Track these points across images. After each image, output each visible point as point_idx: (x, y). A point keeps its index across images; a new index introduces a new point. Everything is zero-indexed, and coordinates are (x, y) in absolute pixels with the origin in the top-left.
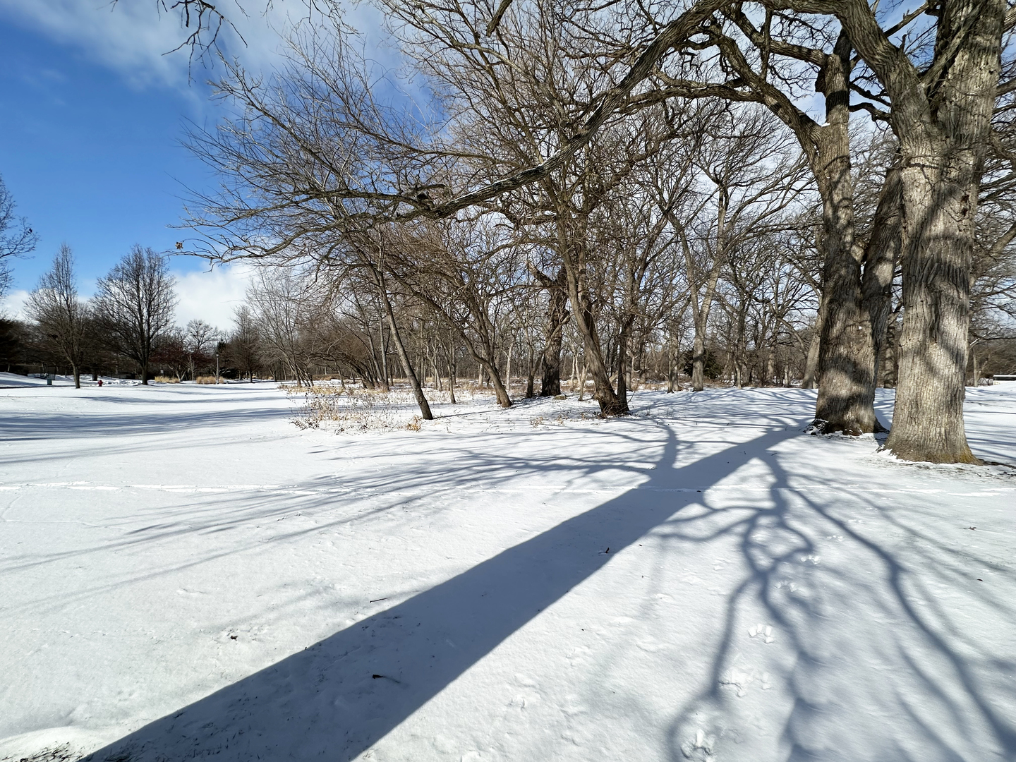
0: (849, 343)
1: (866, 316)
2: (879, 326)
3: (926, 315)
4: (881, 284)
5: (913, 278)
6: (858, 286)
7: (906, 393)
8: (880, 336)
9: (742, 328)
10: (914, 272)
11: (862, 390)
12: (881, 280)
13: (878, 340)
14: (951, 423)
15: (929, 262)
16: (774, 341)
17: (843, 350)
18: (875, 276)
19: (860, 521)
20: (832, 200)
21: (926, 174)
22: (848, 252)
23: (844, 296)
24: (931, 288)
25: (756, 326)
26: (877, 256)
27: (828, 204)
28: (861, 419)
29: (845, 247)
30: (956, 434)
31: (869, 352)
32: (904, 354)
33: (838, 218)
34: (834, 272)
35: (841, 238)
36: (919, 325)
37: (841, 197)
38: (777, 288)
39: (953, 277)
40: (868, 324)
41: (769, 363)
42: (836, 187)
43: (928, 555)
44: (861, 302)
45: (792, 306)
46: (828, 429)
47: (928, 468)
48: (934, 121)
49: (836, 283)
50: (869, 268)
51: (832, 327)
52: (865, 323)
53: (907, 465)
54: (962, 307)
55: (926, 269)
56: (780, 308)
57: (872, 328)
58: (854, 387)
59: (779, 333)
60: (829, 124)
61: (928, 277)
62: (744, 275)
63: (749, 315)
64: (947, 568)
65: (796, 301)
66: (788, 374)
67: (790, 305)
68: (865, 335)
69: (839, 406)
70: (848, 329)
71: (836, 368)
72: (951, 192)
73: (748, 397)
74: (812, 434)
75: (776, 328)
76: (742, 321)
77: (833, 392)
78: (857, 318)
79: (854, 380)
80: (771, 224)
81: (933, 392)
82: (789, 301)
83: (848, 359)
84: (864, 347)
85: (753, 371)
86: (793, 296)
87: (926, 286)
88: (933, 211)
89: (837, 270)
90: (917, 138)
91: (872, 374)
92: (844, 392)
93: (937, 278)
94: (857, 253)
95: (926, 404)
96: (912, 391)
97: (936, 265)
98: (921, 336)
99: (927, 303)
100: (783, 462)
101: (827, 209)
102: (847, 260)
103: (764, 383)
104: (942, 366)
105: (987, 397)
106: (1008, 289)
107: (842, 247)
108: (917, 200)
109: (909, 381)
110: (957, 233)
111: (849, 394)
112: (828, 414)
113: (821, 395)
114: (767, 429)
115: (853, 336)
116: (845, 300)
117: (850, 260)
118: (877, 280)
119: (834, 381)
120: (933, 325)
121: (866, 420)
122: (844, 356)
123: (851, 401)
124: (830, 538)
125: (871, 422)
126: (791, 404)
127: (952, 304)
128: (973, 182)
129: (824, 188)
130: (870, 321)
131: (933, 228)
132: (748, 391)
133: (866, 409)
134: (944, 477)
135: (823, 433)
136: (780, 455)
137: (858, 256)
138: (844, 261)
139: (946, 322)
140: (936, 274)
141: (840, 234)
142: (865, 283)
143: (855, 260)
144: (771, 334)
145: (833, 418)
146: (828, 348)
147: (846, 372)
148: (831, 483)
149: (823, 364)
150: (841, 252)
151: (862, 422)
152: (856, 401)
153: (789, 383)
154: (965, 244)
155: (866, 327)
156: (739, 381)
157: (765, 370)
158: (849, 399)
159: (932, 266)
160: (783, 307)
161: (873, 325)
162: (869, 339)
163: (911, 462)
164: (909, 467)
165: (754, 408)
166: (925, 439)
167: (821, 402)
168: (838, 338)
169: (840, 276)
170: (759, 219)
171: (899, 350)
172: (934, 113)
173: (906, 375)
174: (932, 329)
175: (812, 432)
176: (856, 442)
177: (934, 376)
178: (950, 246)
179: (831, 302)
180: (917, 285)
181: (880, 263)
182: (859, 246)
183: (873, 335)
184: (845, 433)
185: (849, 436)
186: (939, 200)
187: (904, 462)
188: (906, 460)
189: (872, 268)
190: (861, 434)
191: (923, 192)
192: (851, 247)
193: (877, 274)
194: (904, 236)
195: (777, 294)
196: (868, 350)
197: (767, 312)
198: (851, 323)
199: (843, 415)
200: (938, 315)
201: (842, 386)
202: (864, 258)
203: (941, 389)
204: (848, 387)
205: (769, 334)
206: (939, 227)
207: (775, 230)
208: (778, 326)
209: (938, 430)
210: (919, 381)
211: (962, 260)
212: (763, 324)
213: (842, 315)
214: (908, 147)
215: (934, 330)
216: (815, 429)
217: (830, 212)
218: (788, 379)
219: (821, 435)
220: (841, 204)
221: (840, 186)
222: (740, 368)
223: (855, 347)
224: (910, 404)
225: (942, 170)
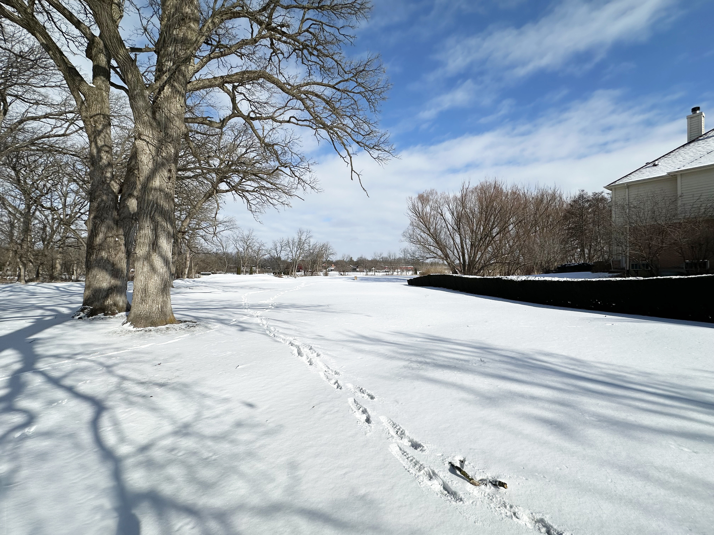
0: (109, 249)
1: (121, 232)
2: (130, 240)
3: (150, 235)
4: (131, 211)
5: (143, 211)
6: (116, 210)
7: (139, 284)
8: (130, 246)
9: (27, 230)
10: (144, 207)
11: (118, 283)
12: (131, 209)
13: (129, 248)
14: (164, 301)
15: (152, 202)
16: (62, 244)
17: (104, 254)
18: (127, 206)
19: (88, 382)
20: (96, 143)
21: (150, 148)
22: (109, 185)
23: (105, 215)
24: (153, 219)
25: (44, 229)
26: (129, 192)
27: (93, 145)
28: (117, 303)
29: (106, 180)
30: (166, 308)
31: (123, 256)
32: (138, 259)
33: (101, 158)
34: (98, 196)
35: (103, 173)
36: (146, 241)
37: (103, 143)
38: (65, 200)
39: (164, 215)
40: (122, 237)
41: (57, 262)
42: (99, 135)
43: (127, 391)
44: (117, 221)
45: (79, 217)
46: (92, 313)
47: (151, 331)
48: (154, 118)
49: (99, 205)
50: (123, 199)
51: (96, 236)
52: (120, 236)
53: (139, 331)
54: (169, 233)
55: (150, 206)
56: (68, 217)
57: (125, 240)
58: (113, 281)
59: (67, 238)
60: (94, 86)
61: (151, 212)
62: (29, 182)
63: (36, 218)
64: (136, 396)
65: (82, 214)
66: (76, 271)
67: (77, 216)
68: (120, 245)
69: (101, 295)
70: (108, 239)
71: (99, 267)
72: (163, 165)
73: (28, 291)
74: (79, 318)
75: (63, 233)
76: (27, 223)
77: (97, 285)
78: (114, 232)
79: (112, 276)
80: (57, 146)
81: (154, 283)
82: (76, 213)
83: (108, 261)
84: (120, 253)
85: (41, 268)
86: (80, 209)
87: (150, 217)
88: (154, 172)
89: (99, 196)
90: (144, 123)
91: (125, 272)
92: (105, 285)
93: (156, 213)
94: (115, 187)
95: (151, 290)
96: (142, 283)
97: (155, 205)
98: (147, 248)
99: (150, 228)
100: (39, 347)
101: (92, 148)
102: (107, 190)
103: (52, 278)
104: (159, 268)
105: (196, 284)
106: (204, 228)
107: (104, 180)
108: (145, 162)
109: (141, 276)
110: (166, 189)
111: (108, 286)
112: (93, 301)
113: (87, 287)
114: (37, 319)
115: (112, 245)
116: (106, 218)
117: (110, 191)
118: (128, 208)
119: (97, 277)
120: (154, 242)
121: (121, 304)
122: (105, 258)
123: (110, 291)
124: (55, 404)
125: (124, 304)
126: (71, 295)
127: (164, 230)
128: (174, 163)
129: (90, 132)
130: (124, 235)
131: (154, 183)
132: (32, 287)
133: (120, 296)
134: (158, 335)
135: (88, 317)
136: (37, 341)
137: (115, 189)
138: (105, 190)
139: (161, 241)
140: (155, 211)
141: (102, 170)
142: (120, 209)
143: (113, 191)
144: (59, 238)
145: (97, 304)
146: (93, 252)
147: (106, 270)
148: (76, 356)
149: (89, 264)
150: (103, 183)
151: (118, 305)
152: (114, 290)
153: (77, 278)
154: (170, 197)
155: (121, 239)
156: (22, 277)
157: (53, 267)
158: (108, 290)
159: (153, 206)
160: (71, 217)
161: (125, 238)
162: (123, 248)
163: (142, 329)
164: (140, 332)
165: (33, 301)
166: (150, 313)
167: (87, 293)
168: (100, 245)
169: (102, 200)
170: (43, 137)
171: (135, 256)
172: (154, 113)
173: (140, 272)
174: (153, 245)
175: (79, 316)
176: (112, 320)
177: (155, 273)
178: (163, 196)
179: (95, 218)
180: (145, 216)
181: (130, 198)
182: (116, 182)
183: (125, 245)
184: (105, 315)
185: (108, 316)
186: (157, 167)
187: (138, 329)
188: (139, 328)
189: (125, 200)
190: (117, 313)
191: (148, 159)
192: (111, 181)
193: (128, 204)
194: (138, 183)
195: (65, 205)
196: (122, 255)
197: (56, 219)
198: (111, 235)
199: (104, 302)
200: (157, 237)
201: (104, 280)
202: (120, 191)
203: (159, 281)
204: (108, 281)
205: (57, 237)
206: (156, 183)
207: (60, 152)
208: (66, 231)
209: (157, 306)
210: (146, 276)
211: (169, 206)
212: (52, 228)
213: (103, 229)
214: (139, 127)
215: (154, 245)
216: (82, 314)
217: (95, 151)
218: (77, 275)
219: (86, 318)
220: (103, 148)
221: (102, 135)
222: (25, 265)
223: (113, 253)
224: (142, 291)
225: (158, 150)
